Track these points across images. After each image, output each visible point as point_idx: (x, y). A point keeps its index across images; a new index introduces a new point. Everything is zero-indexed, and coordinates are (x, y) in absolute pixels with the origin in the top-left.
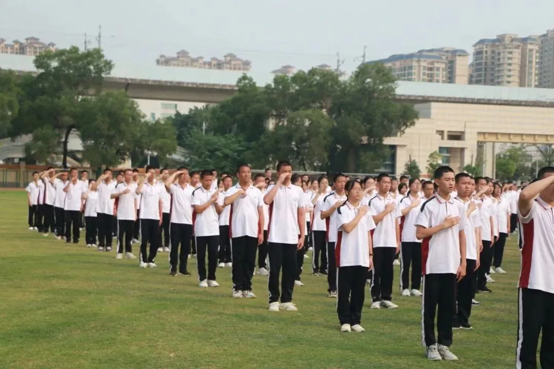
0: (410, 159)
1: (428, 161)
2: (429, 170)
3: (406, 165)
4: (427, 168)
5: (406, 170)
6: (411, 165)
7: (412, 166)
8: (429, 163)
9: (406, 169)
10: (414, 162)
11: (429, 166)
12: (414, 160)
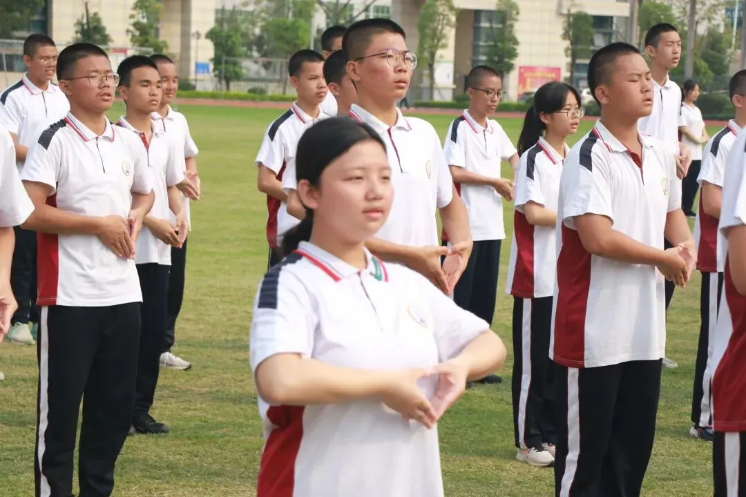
0: (87, 11)
1: (132, 17)
2: (133, 36)
3: (79, 23)
4: (128, 31)
5: (79, 36)
6: (88, 23)
7: (91, 26)
8: (133, 21)
9: (77, 32)
10: (96, 19)
11: (132, 28)
12: (95, 14)
